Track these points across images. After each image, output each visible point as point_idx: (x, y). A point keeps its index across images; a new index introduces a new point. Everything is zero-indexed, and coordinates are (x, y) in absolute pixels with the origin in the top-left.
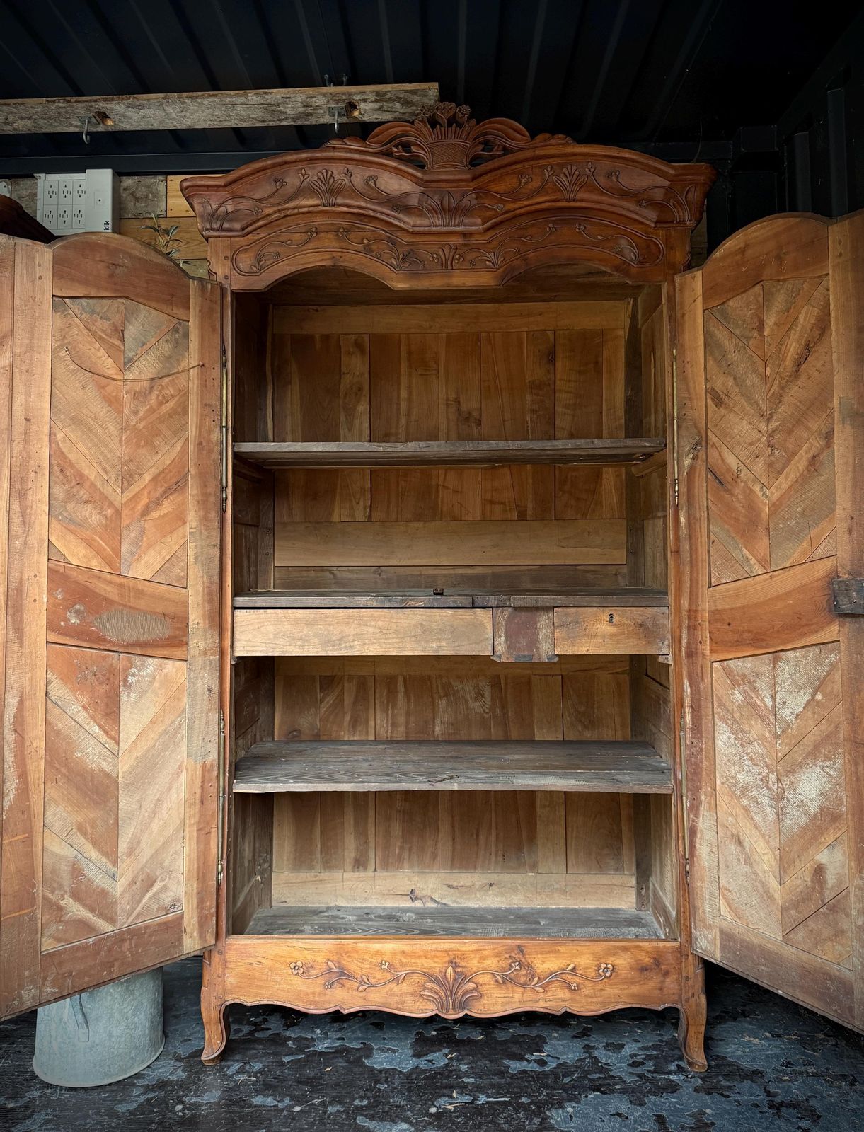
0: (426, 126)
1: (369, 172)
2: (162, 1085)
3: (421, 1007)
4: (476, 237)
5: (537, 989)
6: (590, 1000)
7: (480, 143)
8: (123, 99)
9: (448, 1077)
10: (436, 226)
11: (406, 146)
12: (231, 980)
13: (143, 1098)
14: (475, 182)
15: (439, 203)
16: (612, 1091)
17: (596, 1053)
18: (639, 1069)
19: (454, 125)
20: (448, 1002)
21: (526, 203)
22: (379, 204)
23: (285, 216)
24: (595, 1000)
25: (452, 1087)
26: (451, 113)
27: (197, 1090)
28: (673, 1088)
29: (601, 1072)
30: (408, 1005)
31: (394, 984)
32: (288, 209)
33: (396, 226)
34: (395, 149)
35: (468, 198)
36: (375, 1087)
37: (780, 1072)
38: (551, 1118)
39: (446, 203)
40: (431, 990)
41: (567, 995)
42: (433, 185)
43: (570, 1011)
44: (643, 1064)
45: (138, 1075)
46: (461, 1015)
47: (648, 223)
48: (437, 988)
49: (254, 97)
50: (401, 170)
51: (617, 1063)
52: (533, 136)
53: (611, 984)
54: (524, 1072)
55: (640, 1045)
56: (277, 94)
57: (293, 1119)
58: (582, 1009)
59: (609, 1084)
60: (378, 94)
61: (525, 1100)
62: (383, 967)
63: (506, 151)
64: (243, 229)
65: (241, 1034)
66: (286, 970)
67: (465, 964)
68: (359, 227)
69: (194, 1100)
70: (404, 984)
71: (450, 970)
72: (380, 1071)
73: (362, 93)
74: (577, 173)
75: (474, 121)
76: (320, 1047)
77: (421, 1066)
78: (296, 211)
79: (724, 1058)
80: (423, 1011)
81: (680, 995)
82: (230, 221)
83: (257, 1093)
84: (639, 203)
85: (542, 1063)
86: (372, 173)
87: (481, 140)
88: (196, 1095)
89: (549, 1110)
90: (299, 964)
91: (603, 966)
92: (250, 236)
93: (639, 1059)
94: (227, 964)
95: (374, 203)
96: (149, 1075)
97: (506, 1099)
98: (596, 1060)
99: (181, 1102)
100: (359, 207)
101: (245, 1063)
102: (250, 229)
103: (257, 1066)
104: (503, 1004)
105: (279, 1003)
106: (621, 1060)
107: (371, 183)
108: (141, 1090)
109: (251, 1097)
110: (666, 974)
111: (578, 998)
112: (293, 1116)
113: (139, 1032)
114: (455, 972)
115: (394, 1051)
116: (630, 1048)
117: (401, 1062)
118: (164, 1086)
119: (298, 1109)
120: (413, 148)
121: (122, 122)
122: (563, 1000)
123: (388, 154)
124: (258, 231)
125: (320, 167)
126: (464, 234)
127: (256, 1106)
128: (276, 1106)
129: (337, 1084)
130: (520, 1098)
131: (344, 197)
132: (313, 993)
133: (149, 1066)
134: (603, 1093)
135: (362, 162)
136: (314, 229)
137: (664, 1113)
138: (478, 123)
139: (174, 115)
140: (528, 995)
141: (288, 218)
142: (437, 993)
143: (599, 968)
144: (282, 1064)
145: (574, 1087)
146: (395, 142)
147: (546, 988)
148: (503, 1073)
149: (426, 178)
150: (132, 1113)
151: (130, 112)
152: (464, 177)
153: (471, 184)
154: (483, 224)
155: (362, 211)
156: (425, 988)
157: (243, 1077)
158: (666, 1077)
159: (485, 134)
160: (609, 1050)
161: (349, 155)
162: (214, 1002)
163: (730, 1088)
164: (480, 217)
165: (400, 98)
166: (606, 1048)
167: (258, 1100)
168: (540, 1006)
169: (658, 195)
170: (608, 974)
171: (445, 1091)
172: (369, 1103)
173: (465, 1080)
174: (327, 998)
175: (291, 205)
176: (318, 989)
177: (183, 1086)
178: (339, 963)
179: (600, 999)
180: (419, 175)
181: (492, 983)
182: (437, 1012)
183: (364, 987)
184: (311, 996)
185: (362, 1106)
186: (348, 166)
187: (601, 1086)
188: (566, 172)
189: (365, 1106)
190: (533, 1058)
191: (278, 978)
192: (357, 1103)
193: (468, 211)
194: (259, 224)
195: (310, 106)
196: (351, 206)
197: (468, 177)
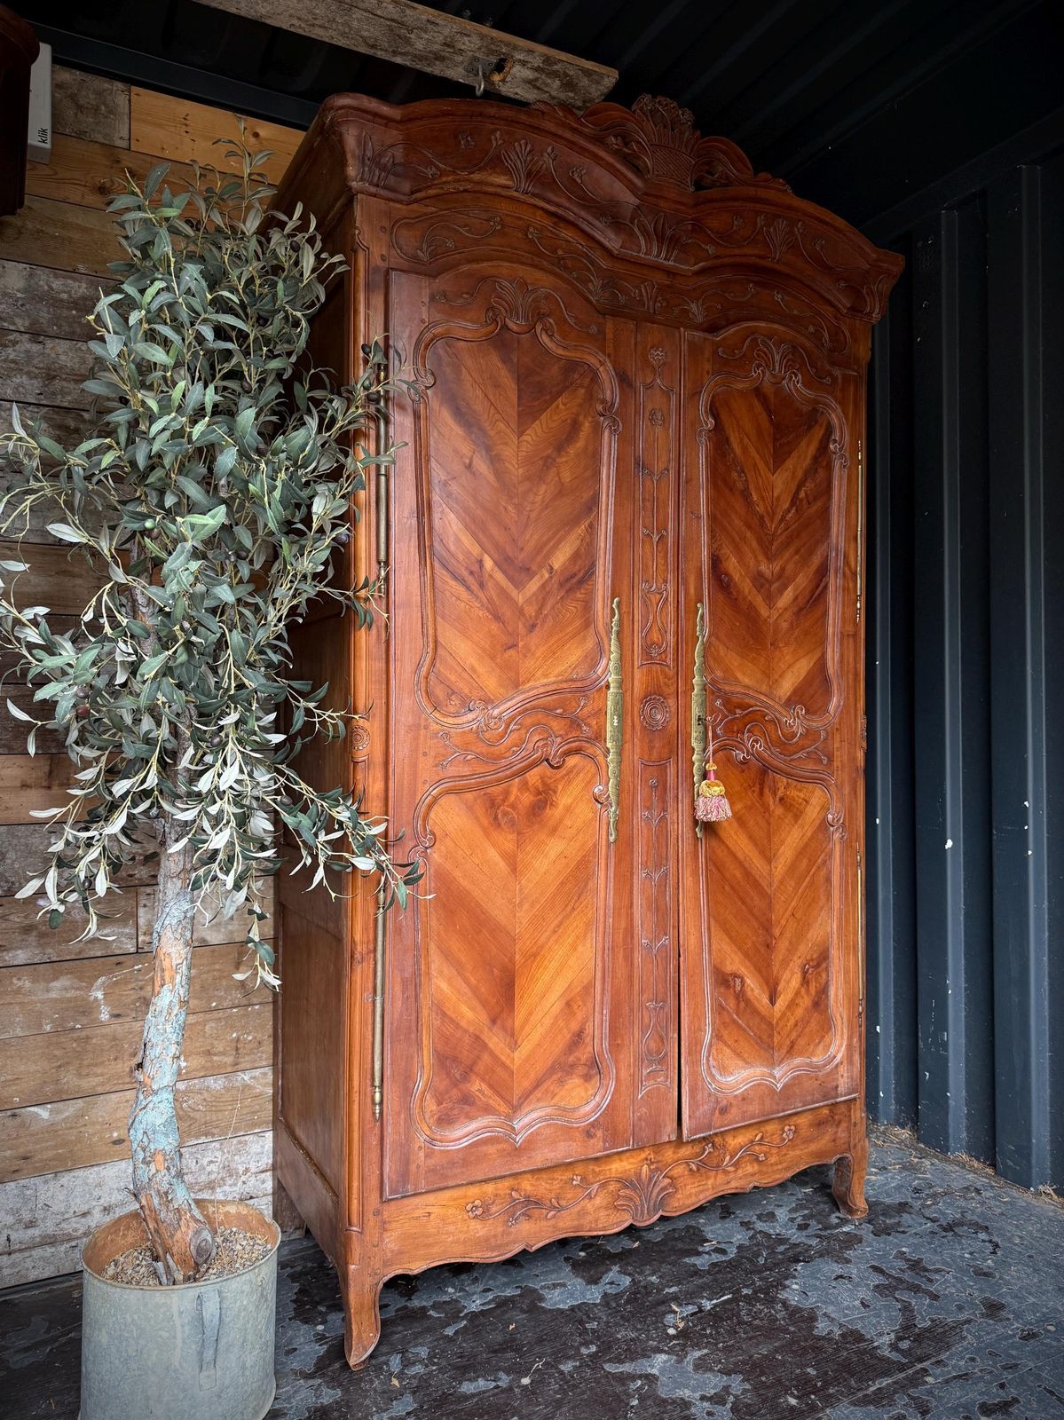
2: (321, 1413)
3: (614, 1221)
4: (682, 279)
5: (729, 1168)
6: (775, 1168)
7: (704, 162)
9: (648, 1293)
11: (626, 139)
12: (391, 1246)
14: (694, 211)
16: (811, 1258)
17: (759, 1228)
18: (810, 1230)
20: (642, 1205)
21: (735, 252)
22: (582, 207)
23: (466, 191)
24: (780, 1167)
25: (664, 1302)
27: (375, 1402)
28: (855, 1237)
29: (781, 1244)
30: (602, 1222)
31: (586, 1201)
32: (471, 181)
33: (598, 241)
34: (614, 140)
35: (683, 228)
36: (585, 1328)
38: (787, 1300)
39: (660, 227)
40: (625, 1197)
41: (756, 1168)
42: (650, 199)
43: (758, 1185)
44: (808, 1224)
46: (657, 1217)
48: (632, 1193)
50: (616, 170)
51: (786, 1230)
53: (794, 1147)
54: (714, 1265)
57: (534, 1394)
58: (769, 1180)
59: (801, 1252)
60: (547, 59)
61: (746, 1291)
62: (575, 1183)
63: (729, 181)
64: (410, 193)
66: (462, 1215)
67: (661, 1158)
70: (597, 1198)
71: (646, 1168)
72: (572, 1311)
76: (473, 1307)
77: (608, 1292)
78: (479, 187)
80: (618, 1224)
81: (850, 1143)
82: (397, 176)
83: (457, 1380)
84: (836, 282)
85: (721, 1251)
86: (580, 163)
89: (778, 1293)
90: (477, 1202)
91: (788, 1128)
92: (415, 206)
93: (799, 1221)
94: (387, 1226)
95: (578, 205)
96: (290, 1408)
97: (729, 1296)
98: (766, 1234)
100: (558, 205)
101: (403, 1352)
102: (417, 195)
103: (421, 1351)
104: (696, 1195)
105: (453, 1261)
106: (784, 1228)
107: (577, 176)
109: (454, 1387)
110: (839, 1124)
111: (764, 1169)
112: (531, 1391)
114: (651, 1170)
115: (564, 1285)
116: (782, 1214)
117: (583, 1293)
119: (526, 1381)
120: (634, 146)
122: (753, 1175)
123: (605, 144)
124: (430, 203)
126: (669, 273)
128: (497, 1387)
129: (541, 1339)
130: (739, 1290)
131: (542, 187)
132: (495, 1236)
133: (277, 1397)
134: (805, 1262)
135: (571, 144)
136: (499, 220)
138: (703, 137)
140: (721, 1178)
141: (468, 194)
142: (631, 1200)
143: (785, 1131)
144: (451, 1339)
145: (775, 1264)
146: (615, 130)
147: (737, 1165)
148: (696, 1272)
152: (687, 200)
153: (691, 212)
154: (694, 264)
155: (560, 212)
156: (619, 1197)
160: (766, 1221)
162: (369, 1281)
164: (691, 256)
165: (567, 75)
166: (761, 1220)
167: (468, 1388)
168: (729, 1188)
170: (791, 1137)
171: (662, 1308)
172: (598, 1346)
173: (668, 1291)
174: (512, 1237)
176: (500, 1230)
177: (351, 1405)
178: (524, 1189)
179: (783, 1165)
180: (639, 182)
181: (686, 1173)
182: (631, 1221)
183: (553, 1213)
184: (492, 1240)
185: (595, 1352)
186: (560, 147)
187: (797, 1255)
188: (777, 227)
189: (598, 1352)
190: (707, 1249)
191: (452, 1228)
192: (585, 1351)
194: (431, 192)
195: (452, 47)
196: (549, 201)
197: (691, 201)
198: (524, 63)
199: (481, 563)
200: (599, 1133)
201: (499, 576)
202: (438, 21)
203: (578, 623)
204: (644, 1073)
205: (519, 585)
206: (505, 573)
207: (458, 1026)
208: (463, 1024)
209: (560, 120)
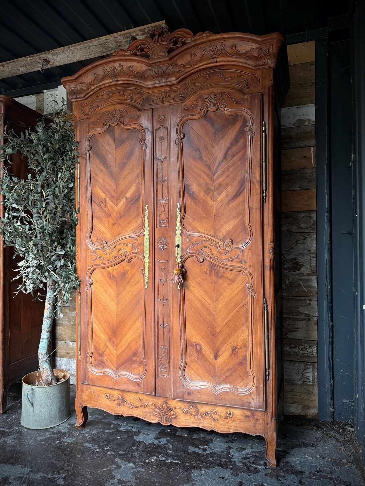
0: (150, 39)
1: (129, 64)
2: (59, 432)
3: (153, 418)
4: (174, 86)
5: (200, 418)
6: (222, 426)
7: (172, 42)
8: (50, 52)
9: (163, 449)
10: (157, 84)
11: (142, 50)
12: (85, 397)
13: (49, 436)
14: (171, 61)
15: (157, 73)
16: (227, 468)
17: (231, 451)
18: (246, 460)
20: (164, 418)
21: (195, 67)
22: (134, 78)
23: (100, 89)
24: (225, 427)
25: (160, 453)
27: (68, 436)
28: (256, 471)
29: (227, 458)
30: (148, 417)
31: (143, 408)
32: (100, 86)
33: (142, 86)
34: (138, 52)
35: (169, 68)
36: (131, 447)
37: (313, 474)
38: (192, 473)
39: (160, 72)
40: (157, 412)
41: (213, 423)
42: (154, 65)
43: (214, 430)
44: (249, 458)
45: (52, 428)
46: (169, 424)
47: (251, 67)
48: (159, 411)
49: (94, 42)
50: (141, 61)
51: (237, 456)
52: (195, 34)
53: (232, 421)
54: (195, 452)
55: (253, 450)
56: (103, 38)
57: (93, 454)
58: (219, 430)
59: (228, 464)
60: (141, 30)
61: (187, 464)
62: (139, 400)
63: (183, 44)
64: (84, 97)
65: (97, 419)
66: (104, 396)
67: (170, 403)
68: (128, 89)
69: (65, 440)
70: (147, 408)
71: (164, 405)
72: (137, 442)
73: (135, 31)
74: (217, 49)
75: (169, 33)
76: (122, 429)
77: (154, 443)
78: (103, 86)
79: (289, 463)
80: (153, 420)
81: (264, 431)
82: (79, 94)
83: (88, 441)
84: (246, 59)
85: (205, 450)
86: (130, 64)
87: (172, 40)
88: (66, 439)
89: (194, 470)
90: (108, 394)
91: (229, 412)
92: (88, 99)
93: (249, 456)
94: (83, 391)
95: (132, 78)
96: (56, 428)
97: (179, 462)
98: (229, 453)
99: (60, 440)
100: (127, 80)
101: (91, 430)
102: (87, 96)
103: (94, 432)
104: (186, 422)
105: (101, 409)
106: (239, 455)
107: (131, 69)
108: (50, 433)
109: (84, 443)
110: (257, 420)
112: (94, 453)
113: (53, 412)
114: (167, 406)
115: (148, 435)
116: (248, 451)
117: (148, 440)
118: (58, 433)
119: (98, 450)
120: (145, 50)
121: (55, 62)
122: (211, 425)
123: (135, 55)
124: (91, 97)
125: (110, 65)
126: (171, 86)
127: (84, 446)
128: (91, 448)
129: (118, 444)
130: (185, 463)
131: (121, 77)
132: (113, 407)
133: (58, 425)
134: (223, 468)
135: (125, 60)
136: (111, 93)
137: (244, 482)
138: (171, 33)
139: (70, 56)
140: (196, 420)
141: (102, 90)
142: (159, 414)
143: (227, 413)
144: (104, 433)
145: (212, 463)
146: (137, 49)
147: (204, 418)
148: (185, 451)
149: (150, 62)
150: (41, 441)
151: (55, 57)
152: (166, 59)
153: (169, 62)
154: (177, 80)
155: (128, 82)
156: (155, 411)
157: (86, 435)
158: (256, 466)
159: (175, 37)
160: (238, 450)
161: (121, 58)
162: (80, 405)
163: (283, 476)
164: (174, 76)
166: (237, 449)
167: (86, 444)
168: (200, 426)
169: (255, 53)
170: (231, 416)
171: (157, 454)
172: (125, 453)
173: (168, 451)
174: (118, 409)
175: (101, 84)
176: (115, 405)
177: (64, 434)
178: (122, 396)
179: (227, 427)
180: (147, 61)
181: (181, 413)
182: (159, 421)
183: (132, 407)
184: (112, 408)
185: (121, 454)
186: (121, 63)
187: (224, 464)
188: (212, 49)
189: (122, 454)
190: (202, 447)
191: (101, 399)
192: (120, 452)
193: (169, 75)
194: (90, 94)
195: (118, 42)
196: (124, 81)
197: (167, 59)
198: (138, 35)
199: (105, 199)
200: (142, 386)
201: (110, 202)
202: (107, 38)
203: (135, 214)
204: (160, 370)
205: (116, 205)
206: (112, 201)
207: (100, 339)
208: (101, 338)
209: (119, 55)
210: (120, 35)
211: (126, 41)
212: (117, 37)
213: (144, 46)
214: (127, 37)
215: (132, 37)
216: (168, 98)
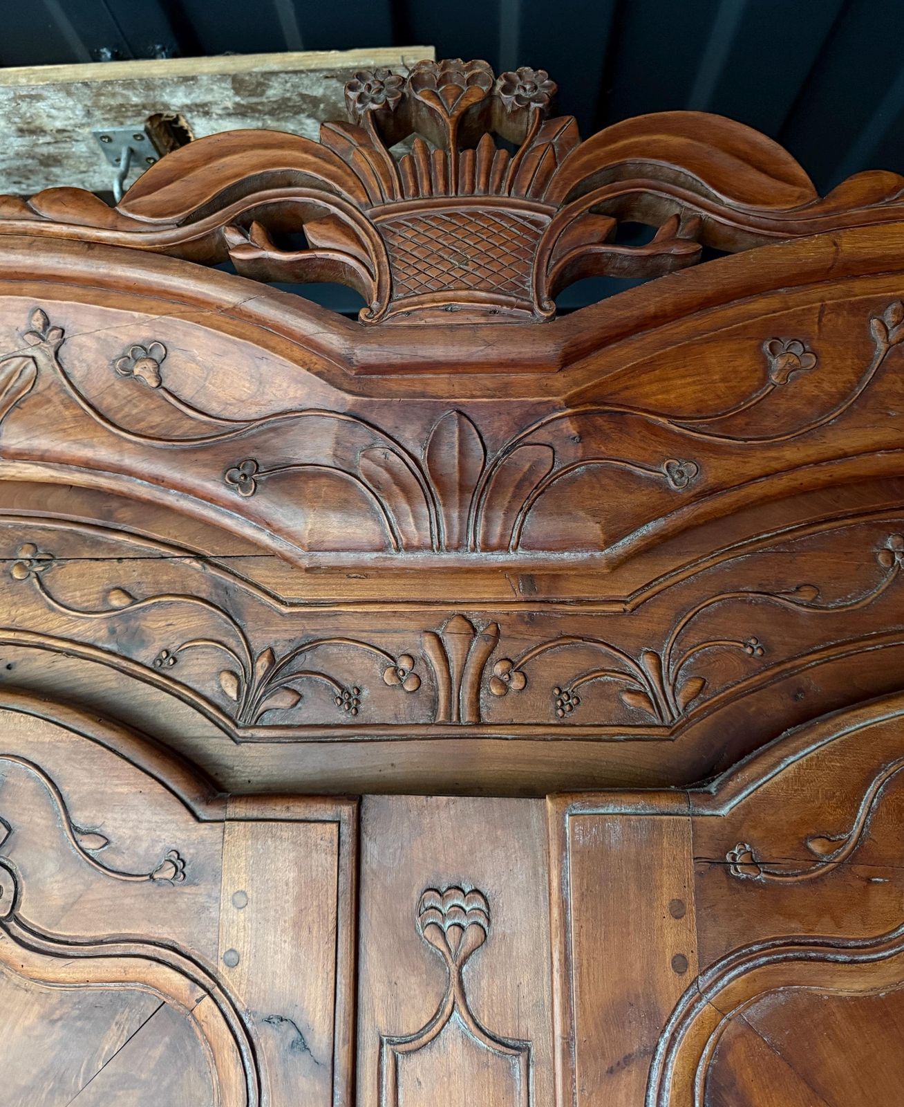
0: (368, 145)
1: (132, 328)
7: (597, 211)
10: (409, 548)
11: (283, 229)
14: (577, 372)
15: (421, 454)
19: (485, 139)
21: (791, 454)
22: (172, 456)
26: (475, 95)
33: (244, 540)
34: (234, 238)
35: (543, 435)
39: (449, 455)
42: (396, 383)
50: (260, 322)
52: (824, 183)
60: (238, 83)
68: (96, 543)
73: (188, 80)
75: (567, 125)
86: (143, 334)
87: (597, 197)
95: (151, 453)
100: (87, 465)
107: (144, 371)
120: (313, 233)
135: (100, 289)
146: (235, 209)
149: (366, 353)
153: (559, 380)
154: (611, 540)
155: (104, 482)
159: (616, 173)
161: (48, 263)
164: (594, 513)
165: (315, 101)
180: (333, 340)
186: (45, 304)
193: (543, 489)
195: (40, 131)
196: (63, 462)
197: (548, 349)
198: (204, 110)
209: (40, 233)
210: (66, 88)
211: (105, 139)
212: (38, 98)
213: (302, 196)
214: (120, 113)
215: (151, 119)
216: (505, 686)
